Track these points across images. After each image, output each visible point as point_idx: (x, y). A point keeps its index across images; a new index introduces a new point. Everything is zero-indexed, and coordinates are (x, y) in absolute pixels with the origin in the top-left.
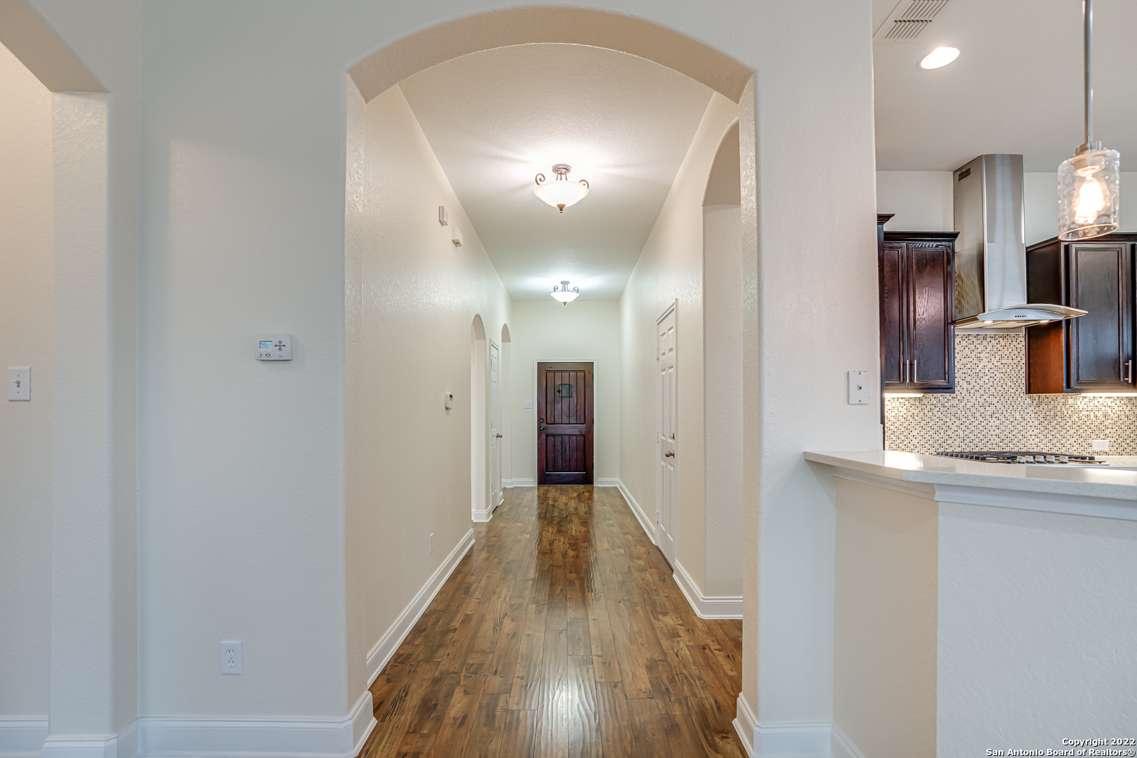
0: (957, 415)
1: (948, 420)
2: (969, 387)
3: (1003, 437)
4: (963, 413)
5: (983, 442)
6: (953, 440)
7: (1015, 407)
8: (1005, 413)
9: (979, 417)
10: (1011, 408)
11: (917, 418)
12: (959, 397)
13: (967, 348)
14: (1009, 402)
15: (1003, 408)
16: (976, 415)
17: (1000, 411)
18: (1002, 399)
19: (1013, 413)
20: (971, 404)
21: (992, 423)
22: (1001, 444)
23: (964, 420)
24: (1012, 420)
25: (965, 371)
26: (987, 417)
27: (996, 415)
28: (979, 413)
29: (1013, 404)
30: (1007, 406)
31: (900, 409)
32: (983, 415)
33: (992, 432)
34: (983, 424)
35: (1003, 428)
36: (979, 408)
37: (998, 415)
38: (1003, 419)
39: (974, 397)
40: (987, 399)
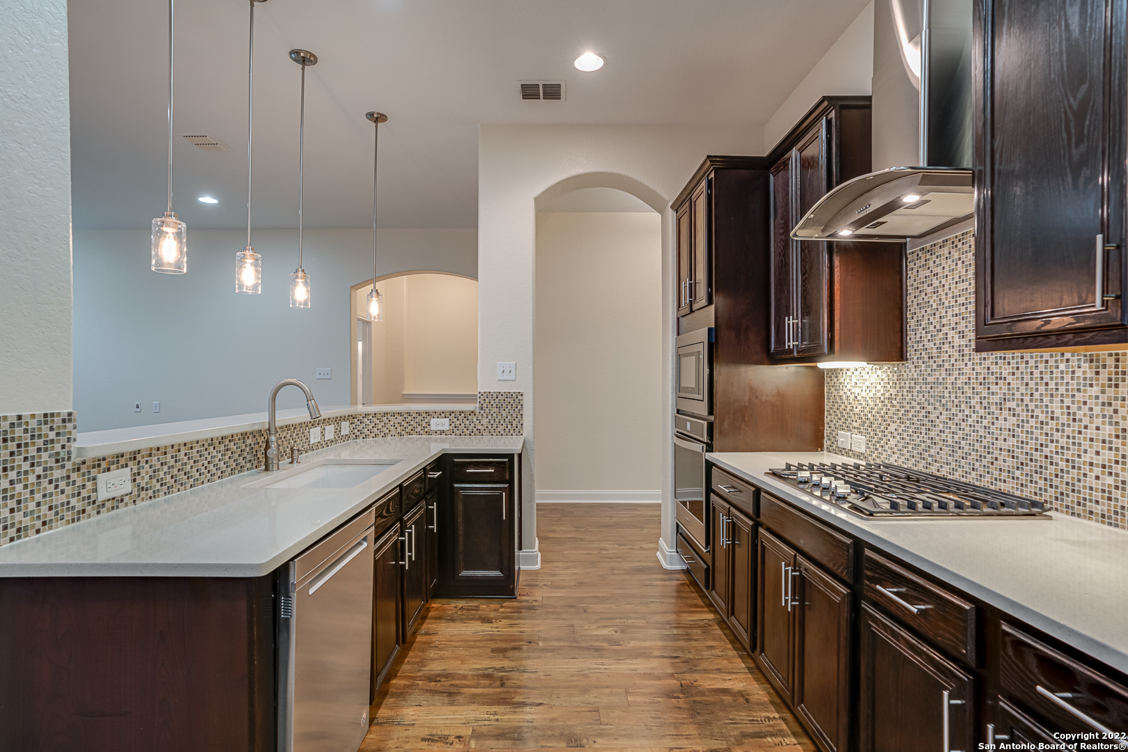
0: (943, 401)
1: (930, 408)
2: (963, 342)
3: (1022, 458)
4: (953, 395)
5: (985, 462)
6: (938, 447)
7: (1052, 385)
8: (1026, 399)
9: (978, 407)
10: (1042, 388)
11: (894, 402)
12: (947, 365)
13: (960, 263)
14: (1037, 374)
15: (1023, 390)
16: (973, 402)
17: (1018, 396)
18: (1023, 366)
19: (1046, 400)
20: (963, 379)
21: (1001, 423)
22: (1018, 473)
23: (954, 410)
24: (1042, 417)
25: (956, 310)
26: (993, 408)
27: (1009, 405)
28: (977, 398)
29: (1047, 377)
30: (1032, 384)
31: (879, 387)
32: (985, 403)
33: (1000, 443)
34: (985, 422)
35: (1023, 436)
36: (979, 388)
37: (1013, 405)
38: (1024, 416)
39: (970, 364)
40: (994, 368)
